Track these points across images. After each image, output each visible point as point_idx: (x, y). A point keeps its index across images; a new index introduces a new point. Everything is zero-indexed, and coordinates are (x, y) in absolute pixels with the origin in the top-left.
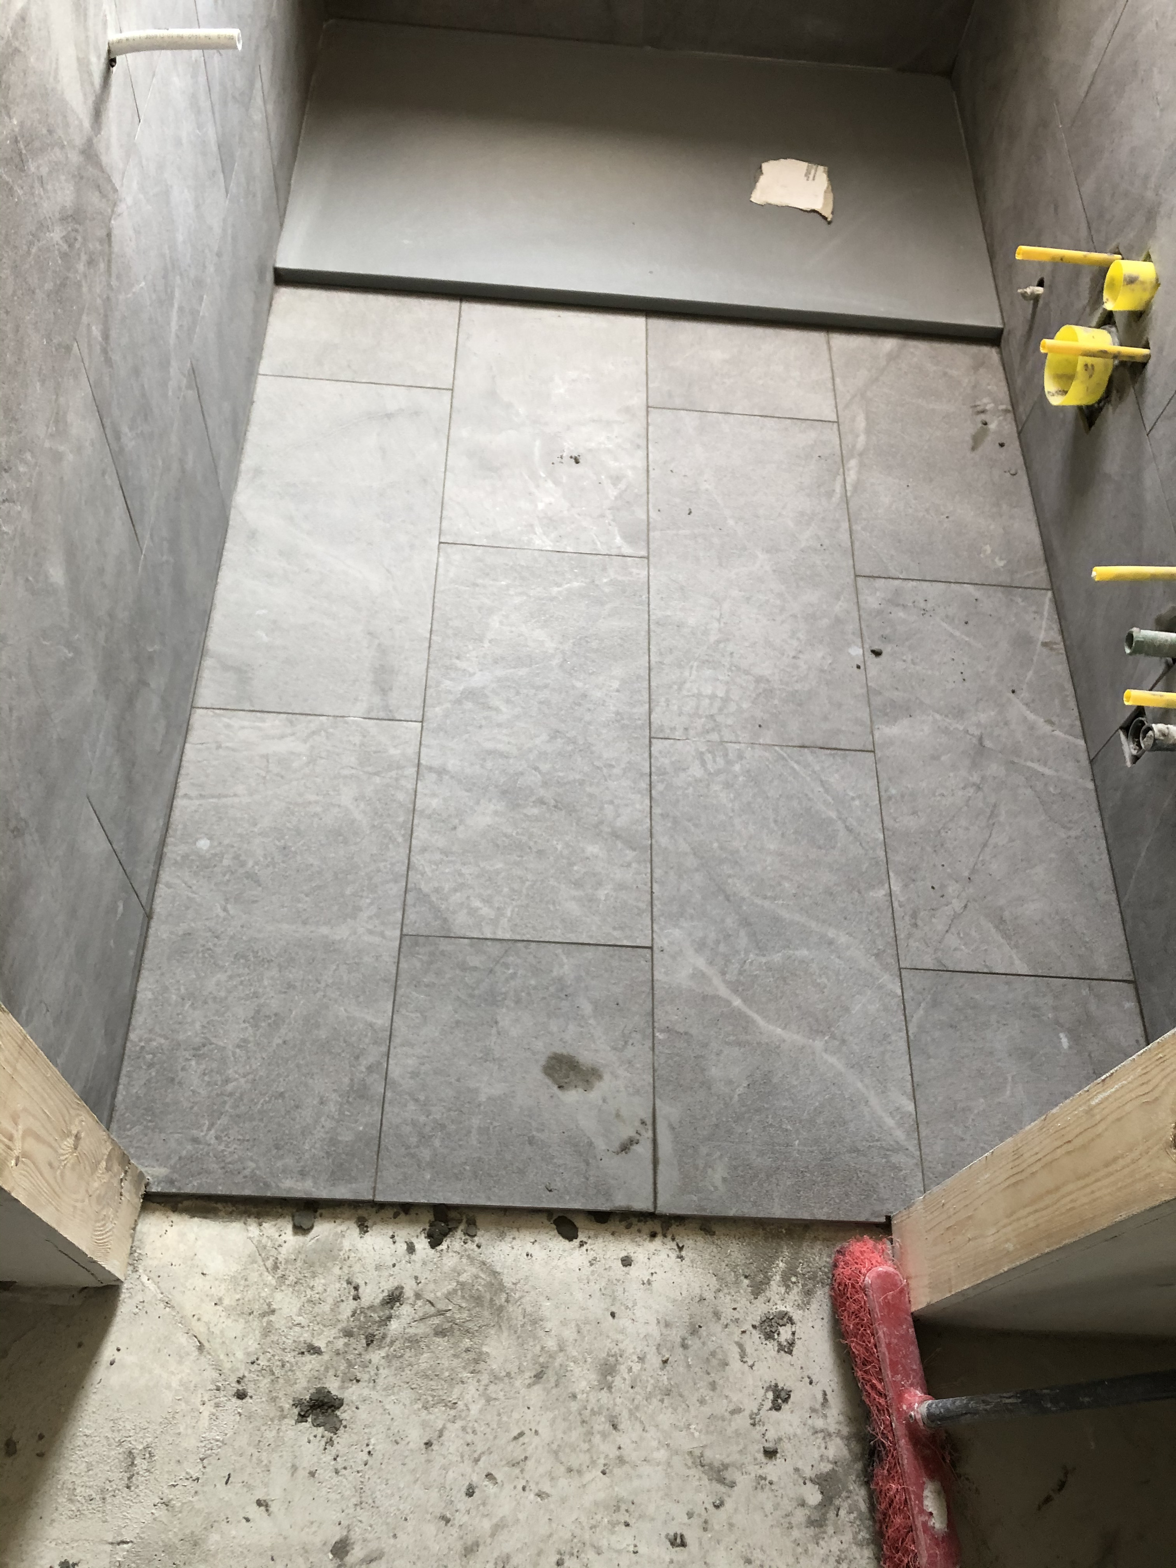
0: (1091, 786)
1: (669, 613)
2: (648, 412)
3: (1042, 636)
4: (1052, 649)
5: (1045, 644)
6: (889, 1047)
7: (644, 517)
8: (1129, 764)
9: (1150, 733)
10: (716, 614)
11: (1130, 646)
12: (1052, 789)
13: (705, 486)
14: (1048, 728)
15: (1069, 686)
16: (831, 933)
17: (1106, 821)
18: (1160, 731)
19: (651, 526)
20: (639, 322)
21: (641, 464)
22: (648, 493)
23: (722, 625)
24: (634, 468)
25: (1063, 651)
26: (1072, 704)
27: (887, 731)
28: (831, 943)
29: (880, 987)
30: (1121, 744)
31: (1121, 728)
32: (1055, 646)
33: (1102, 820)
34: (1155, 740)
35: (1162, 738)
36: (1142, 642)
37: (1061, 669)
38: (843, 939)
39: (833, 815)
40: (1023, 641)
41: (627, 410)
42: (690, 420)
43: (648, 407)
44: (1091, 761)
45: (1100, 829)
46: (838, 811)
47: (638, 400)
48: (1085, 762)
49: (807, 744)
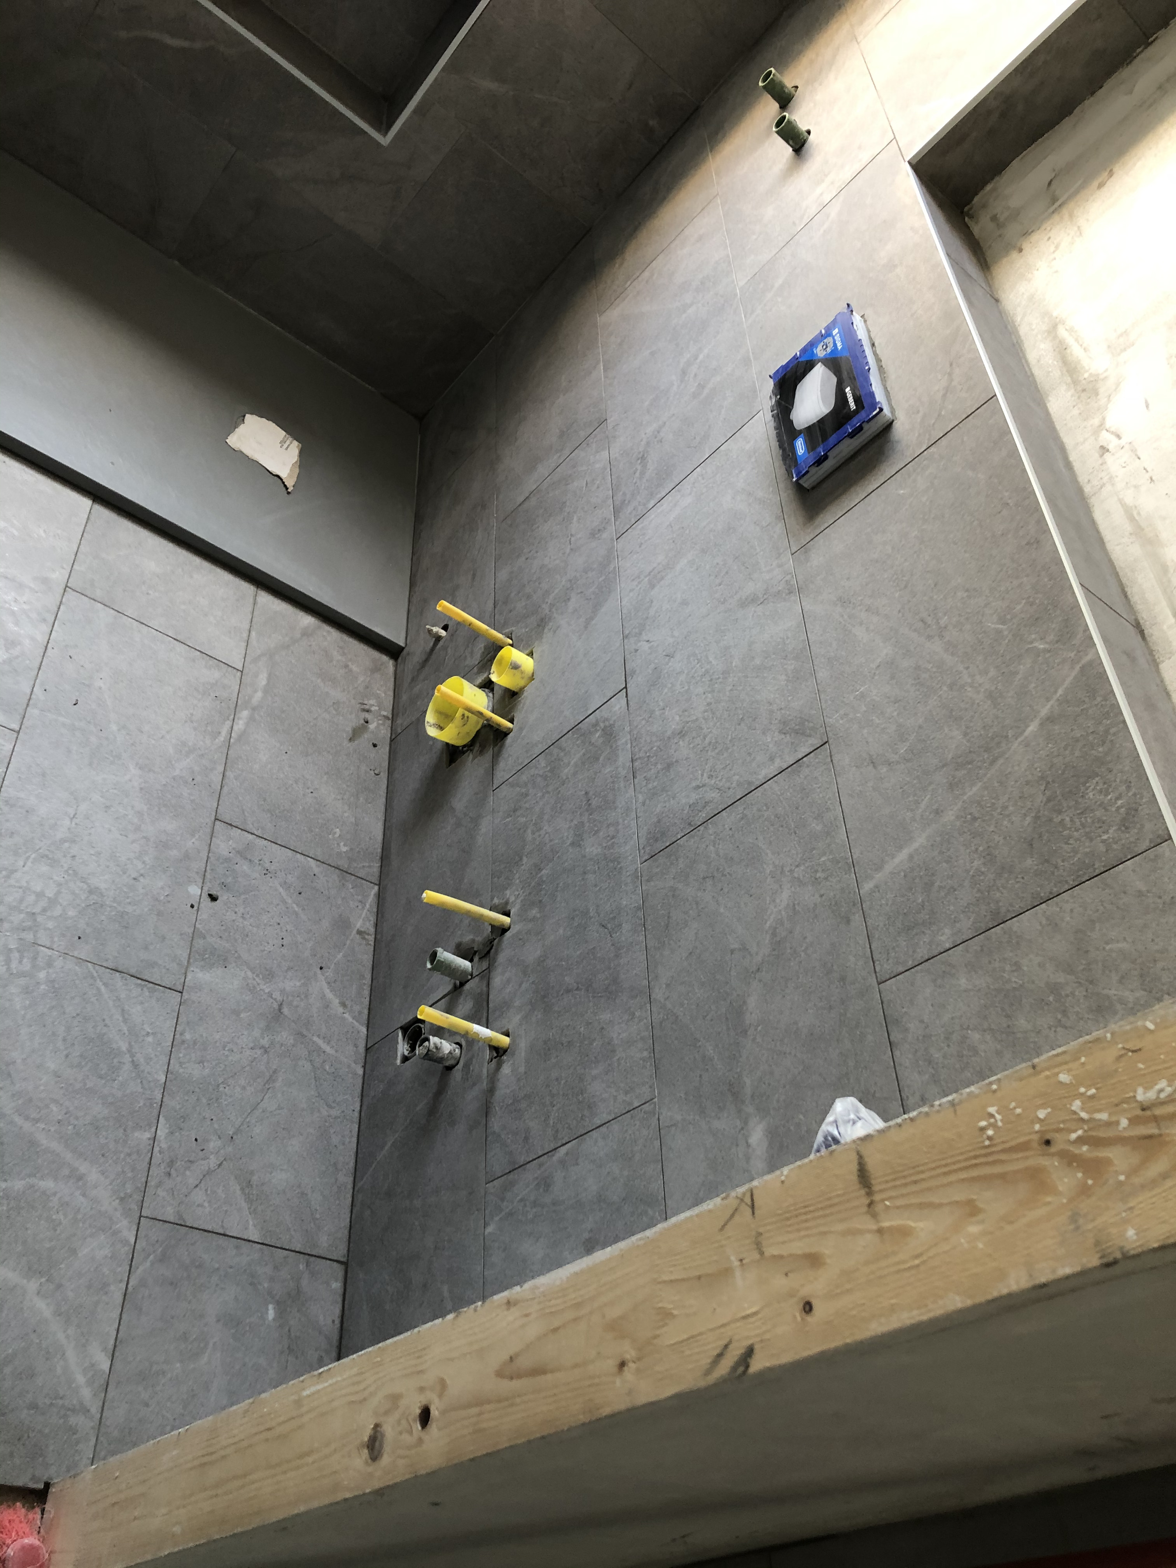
0: (360, 1071)
1: (22, 795)
2: (65, 591)
3: (359, 925)
4: (364, 938)
5: (359, 932)
6: (104, 1297)
7: (28, 691)
8: (398, 1062)
9: (426, 1043)
10: (71, 812)
11: (432, 963)
12: (327, 1067)
13: (99, 683)
14: (341, 1010)
15: (368, 976)
16: (83, 1167)
17: (364, 1108)
18: (435, 1044)
19: (31, 702)
20: (85, 503)
21: (41, 639)
22: (39, 669)
23: (73, 825)
24: (33, 639)
25: (372, 943)
26: (366, 993)
27: (199, 975)
28: (80, 1178)
29: (115, 1233)
30: (398, 1043)
31: (401, 1028)
32: (366, 937)
33: (361, 1106)
34: (429, 1050)
35: (435, 1050)
36: (442, 962)
37: (367, 958)
38: (93, 1175)
39: (124, 1047)
40: (342, 924)
41: (45, 581)
42: (104, 616)
43: (66, 586)
44: (367, 1049)
45: (357, 1114)
46: (130, 1043)
47: (58, 576)
48: (362, 1049)
49: (120, 969)
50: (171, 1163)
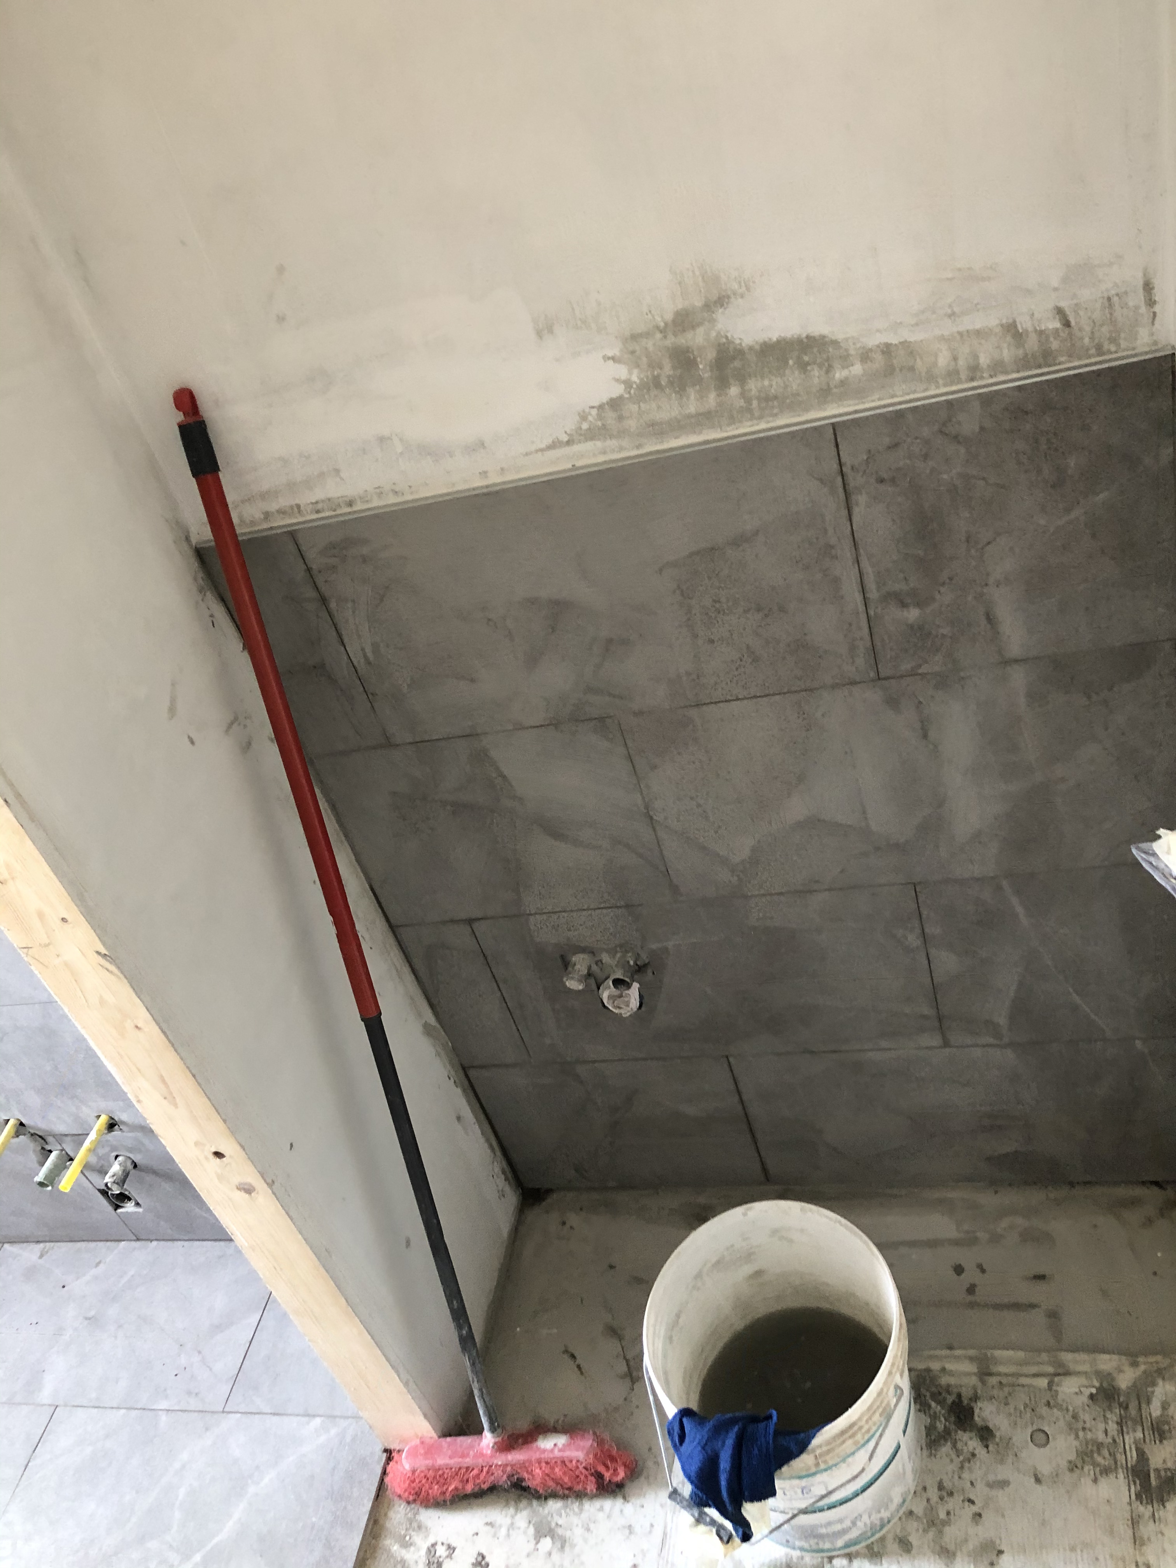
0: (155, 1243)
3: (34, 1257)
5: (41, 1256)
6: (273, 1431)
8: (140, 1210)
9: (109, 1185)
12: (145, 1272)
14: (102, 1267)
15: (79, 1245)
16: (177, 1465)
17: (181, 1237)
18: (109, 1178)
25: (52, 1244)
26: (92, 1245)
27: (46, 1395)
28: (183, 1467)
29: (230, 1430)
30: (127, 1212)
31: (116, 1210)
32: (46, 1250)
33: (180, 1240)
34: (114, 1182)
39: (90, 1449)
44: (138, 1240)
46: (89, 1444)
48: (138, 1244)
50: (189, 1393)
